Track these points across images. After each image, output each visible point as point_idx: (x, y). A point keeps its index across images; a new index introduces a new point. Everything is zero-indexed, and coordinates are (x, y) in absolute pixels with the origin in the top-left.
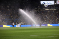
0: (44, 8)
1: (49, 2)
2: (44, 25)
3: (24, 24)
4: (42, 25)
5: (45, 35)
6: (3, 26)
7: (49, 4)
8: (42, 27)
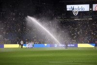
0: (72, 17)
1: (80, 6)
2: (72, 45)
3: (40, 43)
4: (69, 45)
5: (74, 62)
6: (5, 45)
7: (81, 10)
8: (68, 49)
